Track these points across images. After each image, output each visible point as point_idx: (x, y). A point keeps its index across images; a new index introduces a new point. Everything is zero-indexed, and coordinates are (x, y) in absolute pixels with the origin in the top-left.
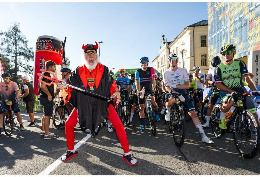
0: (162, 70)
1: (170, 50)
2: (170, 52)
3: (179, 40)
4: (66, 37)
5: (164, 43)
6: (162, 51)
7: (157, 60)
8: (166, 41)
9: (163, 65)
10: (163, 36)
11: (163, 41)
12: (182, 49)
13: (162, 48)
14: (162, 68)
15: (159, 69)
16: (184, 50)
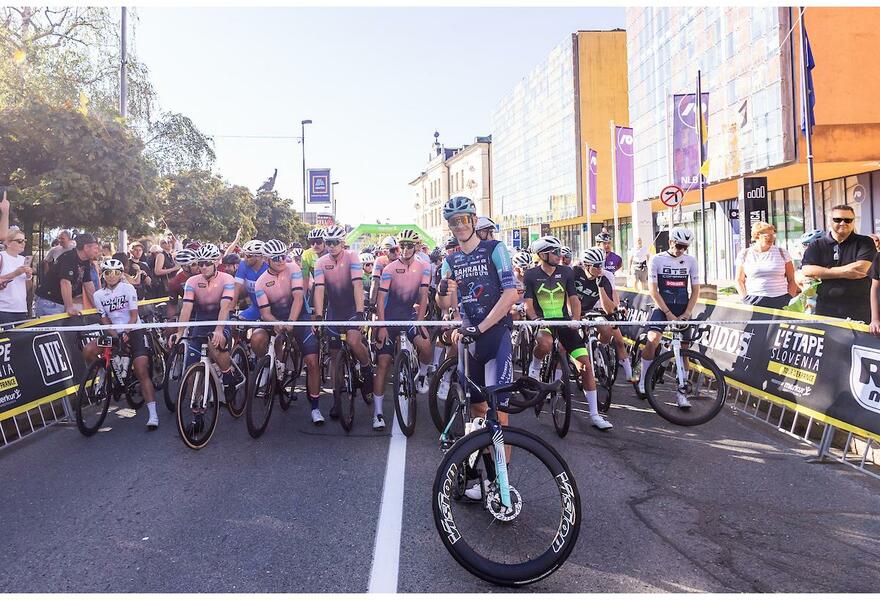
1: (451, 170)
2: (451, 174)
3: (465, 157)
4: (276, 170)
5: (439, 151)
6: (434, 168)
7: (421, 183)
8: (441, 147)
9: (434, 200)
10: (437, 135)
11: (436, 147)
12: (471, 178)
13: (434, 162)
14: (434, 208)
15: (427, 206)
16: (473, 182)
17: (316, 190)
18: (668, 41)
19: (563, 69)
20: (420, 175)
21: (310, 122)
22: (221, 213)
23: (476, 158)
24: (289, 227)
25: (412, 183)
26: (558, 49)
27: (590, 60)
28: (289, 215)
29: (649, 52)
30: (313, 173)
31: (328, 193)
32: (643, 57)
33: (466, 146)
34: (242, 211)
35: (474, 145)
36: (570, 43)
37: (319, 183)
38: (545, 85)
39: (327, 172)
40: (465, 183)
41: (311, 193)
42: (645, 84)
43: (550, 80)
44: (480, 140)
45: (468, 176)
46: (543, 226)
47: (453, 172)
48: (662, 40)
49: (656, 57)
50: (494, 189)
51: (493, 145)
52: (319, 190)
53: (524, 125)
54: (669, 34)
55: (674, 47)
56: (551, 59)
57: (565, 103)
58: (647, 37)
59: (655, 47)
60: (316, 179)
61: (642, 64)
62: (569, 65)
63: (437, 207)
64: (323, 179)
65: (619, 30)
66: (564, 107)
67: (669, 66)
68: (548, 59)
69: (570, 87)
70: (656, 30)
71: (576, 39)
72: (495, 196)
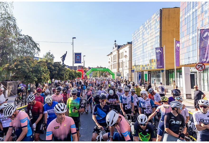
0: (114, 64)
1: (119, 52)
2: (119, 53)
3: (124, 48)
4: (67, 52)
5: (116, 46)
6: (114, 51)
7: (110, 55)
8: (117, 45)
9: (114, 61)
10: (115, 41)
11: (115, 45)
12: (125, 55)
13: (114, 49)
14: (114, 63)
15: (112, 62)
16: (126, 56)
17: (77, 59)
18: (196, 10)
19: (156, 21)
20: (110, 53)
21: (75, 38)
22: (35, 73)
23: (127, 48)
24: (64, 74)
25: (108, 55)
26: (155, 15)
27: (166, 18)
28: (64, 70)
29: (188, 14)
30: (76, 54)
31: (81, 60)
32: (186, 16)
33: (124, 45)
34: (44, 72)
35: (127, 45)
36: (159, 12)
37: (78, 57)
38: (150, 26)
39: (80, 54)
40: (124, 56)
41: (75, 60)
42: (186, 25)
43: (152, 24)
44: (129, 43)
45: (125, 54)
46: (149, 72)
47: (120, 52)
48: (194, 10)
49: (191, 16)
50: (133, 58)
51: (132, 44)
52: (78, 59)
53: (142, 39)
54: (197, 8)
55: (199, 13)
56: (152, 18)
57: (156, 32)
58: (188, 9)
59: (191, 13)
60: (77, 56)
61: (185, 19)
62: (158, 20)
63: (115, 63)
64: (79, 56)
65: (176, 7)
66: (156, 33)
67: (196, 19)
68: (151, 18)
69: (159, 26)
70: (191, 7)
71: (161, 11)
72: (133, 61)
